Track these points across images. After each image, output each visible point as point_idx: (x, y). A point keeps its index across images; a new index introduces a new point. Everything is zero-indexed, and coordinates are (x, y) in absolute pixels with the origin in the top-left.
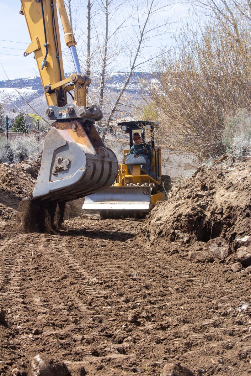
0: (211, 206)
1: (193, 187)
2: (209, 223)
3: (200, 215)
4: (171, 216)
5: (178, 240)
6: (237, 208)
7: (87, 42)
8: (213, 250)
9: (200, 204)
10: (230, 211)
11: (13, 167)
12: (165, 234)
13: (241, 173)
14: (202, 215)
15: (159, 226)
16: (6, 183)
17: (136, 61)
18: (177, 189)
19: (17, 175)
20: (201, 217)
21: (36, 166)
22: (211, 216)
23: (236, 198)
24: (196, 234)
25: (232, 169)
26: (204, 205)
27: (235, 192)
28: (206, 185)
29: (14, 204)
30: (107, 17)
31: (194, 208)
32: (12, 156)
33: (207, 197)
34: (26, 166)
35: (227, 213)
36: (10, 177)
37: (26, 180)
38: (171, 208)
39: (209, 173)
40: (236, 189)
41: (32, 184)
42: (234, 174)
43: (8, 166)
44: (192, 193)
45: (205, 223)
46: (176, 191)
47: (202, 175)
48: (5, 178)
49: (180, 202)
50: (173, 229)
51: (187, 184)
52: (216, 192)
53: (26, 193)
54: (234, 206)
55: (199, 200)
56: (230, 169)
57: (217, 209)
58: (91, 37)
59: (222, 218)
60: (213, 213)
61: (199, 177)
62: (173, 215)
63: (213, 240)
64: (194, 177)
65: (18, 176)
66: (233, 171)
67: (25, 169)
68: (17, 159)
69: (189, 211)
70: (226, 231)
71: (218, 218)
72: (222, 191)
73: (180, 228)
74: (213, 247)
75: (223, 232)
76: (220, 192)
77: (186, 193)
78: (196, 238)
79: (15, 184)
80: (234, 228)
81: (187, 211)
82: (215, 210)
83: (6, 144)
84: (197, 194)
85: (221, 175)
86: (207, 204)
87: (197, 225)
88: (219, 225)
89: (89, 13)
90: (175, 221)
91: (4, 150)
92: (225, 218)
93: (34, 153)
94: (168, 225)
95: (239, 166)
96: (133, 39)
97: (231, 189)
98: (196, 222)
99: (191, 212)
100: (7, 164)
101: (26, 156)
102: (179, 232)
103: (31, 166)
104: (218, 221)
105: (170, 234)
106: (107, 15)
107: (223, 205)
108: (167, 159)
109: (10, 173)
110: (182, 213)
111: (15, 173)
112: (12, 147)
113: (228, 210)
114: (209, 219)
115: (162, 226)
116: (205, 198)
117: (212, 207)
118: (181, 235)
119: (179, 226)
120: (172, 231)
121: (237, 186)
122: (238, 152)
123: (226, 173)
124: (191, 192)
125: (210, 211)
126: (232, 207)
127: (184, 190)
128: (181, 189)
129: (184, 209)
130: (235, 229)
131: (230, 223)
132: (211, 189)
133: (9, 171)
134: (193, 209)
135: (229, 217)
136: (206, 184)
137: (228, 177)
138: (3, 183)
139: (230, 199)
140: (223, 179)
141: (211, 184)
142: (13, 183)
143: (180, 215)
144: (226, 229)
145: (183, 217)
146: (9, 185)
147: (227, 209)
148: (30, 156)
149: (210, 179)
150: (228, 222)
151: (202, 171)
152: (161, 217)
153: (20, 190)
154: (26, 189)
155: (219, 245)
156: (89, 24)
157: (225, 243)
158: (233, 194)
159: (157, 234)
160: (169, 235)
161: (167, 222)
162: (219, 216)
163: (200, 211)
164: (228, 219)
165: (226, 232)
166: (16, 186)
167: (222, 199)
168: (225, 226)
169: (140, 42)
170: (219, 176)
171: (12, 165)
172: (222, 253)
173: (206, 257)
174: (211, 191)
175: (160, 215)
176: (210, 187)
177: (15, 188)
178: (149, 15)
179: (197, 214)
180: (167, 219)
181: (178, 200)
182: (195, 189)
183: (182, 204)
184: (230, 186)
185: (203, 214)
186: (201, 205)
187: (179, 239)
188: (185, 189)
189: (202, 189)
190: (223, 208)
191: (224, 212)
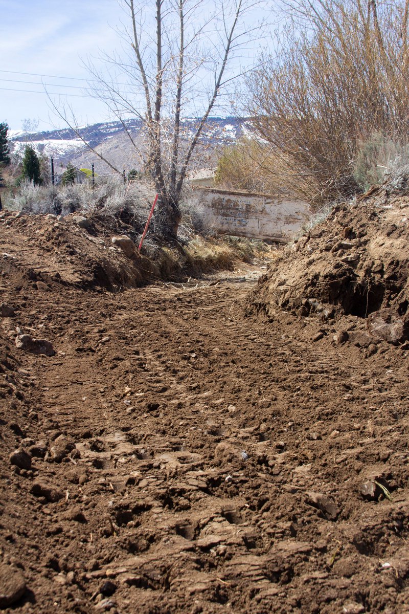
0: (364, 261)
1: (331, 234)
2: (362, 287)
3: (348, 275)
4: (301, 278)
5: (314, 314)
6: (406, 263)
7: (156, 51)
8: (378, 328)
9: (347, 258)
10: (394, 269)
11: (62, 219)
12: (294, 305)
13: (404, 212)
14: (351, 275)
15: (282, 293)
16: (52, 241)
17: (222, 77)
18: (305, 238)
19: (67, 230)
20: (349, 279)
21: (92, 219)
22: (365, 276)
23: (404, 247)
24: (342, 304)
25: (387, 207)
26: (353, 259)
27: (401, 239)
28: (353, 230)
29: (64, 269)
30: (182, 20)
31: (338, 264)
32: (60, 207)
33: (357, 248)
34: (79, 219)
35: (390, 271)
36: (57, 232)
37: (80, 236)
38: (300, 266)
39: (356, 213)
40: (402, 234)
41: (88, 241)
42: (393, 213)
43: (54, 218)
44: (332, 243)
45: (357, 288)
46: (304, 242)
47: (344, 216)
48: (50, 234)
49: (313, 257)
50: (306, 298)
51: (320, 231)
52: (369, 240)
53: (79, 254)
54: (402, 260)
55: (344, 253)
56: (384, 207)
57: (374, 266)
58: (162, 44)
59: (382, 279)
60: (368, 272)
61: (339, 219)
62: (305, 276)
63: (377, 313)
64: (331, 219)
65: (69, 231)
66: (390, 209)
67: (78, 222)
68: (67, 212)
69: (330, 269)
70: (389, 299)
71: (376, 279)
72: (381, 238)
73: (316, 295)
74: (379, 323)
75: (385, 301)
76: (377, 240)
77: (322, 243)
78: (342, 310)
79: (65, 242)
80: (403, 293)
81: (327, 270)
82: (372, 267)
83: (51, 192)
84: (340, 243)
85: (374, 214)
86: (358, 258)
87: (343, 290)
88: (378, 290)
89: (159, 13)
90: (309, 285)
91: (49, 201)
92: (387, 279)
93: (90, 203)
94: (297, 292)
95: (397, 202)
96: (218, 47)
97: (395, 234)
98: (342, 285)
99: (334, 271)
100: (53, 215)
101: (79, 206)
102: (315, 302)
103: (85, 219)
104: (377, 283)
105: (302, 305)
106: (182, 17)
107: (383, 259)
108: (261, 210)
109: (57, 227)
110: (319, 273)
111: (65, 227)
112: (59, 196)
113: (392, 267)
114: (363, 282)
115: (288, 293)
116: (353, 249)
117: (366, 263)
118: (319, 307)
119: (316, 292)
120: (304, 301)
121: (404, 230)
122: (395, 182)
123: (380, 212)
124: (331, 241)
125: (363, 269)
126: (398, 262)
127: (317, 239)
128: (313, 238)
129: (321, 266)
130: (405, 296)
131: (396, 287)
132: (361, 235)
133: (56, 225)
134: (337, 266)
135: (394, 277)
136: (352, 228)
137: (385, 218)
138: (48, 241)
139: (394, 250)
140: (378, 221)
141: (361, 229)
142: (62, 241)
143: (316, 277)
144: (390, 296)
145: (321, 278)
146: (56, 243)
147: (390, 264)
148: (84, 206)
149: (358, 221)
150: (392, 284)
151: (344, 210)
152: (285, 280)
153: (71, 250)
154: (79, 249)
155: (388, 320)
156: (159, 27)
157: (397, 317)
158: (398, 242)
159: (280, 305)
160: (299, 306)
161: (295, 288)
162: (378, 276)
163: (347, 270)
164: (392, 281)
165: (389, 301)
166: (66, 245)
167: (381, 251)
168: (387, 291)
169: (227, 51)
170: (371, 216)
171: (59, 217)
172: (393, 333)
173: (370, 340)
174: (363, 239)
175: (283, 277)
176: (360, 233)
177: (64, 247)
178: (237, 14)
179: (344, 274)
180: (295, 282)
181: (310, 253)
182: (336, 237)
183: (318, 259)
184: (393, 231)
185: (353, 273)
186: (349, 260)
187: (316, 312)
188: (319, 237)
189: (346, 237)
190: (383, 264)
191: (384, 270)
